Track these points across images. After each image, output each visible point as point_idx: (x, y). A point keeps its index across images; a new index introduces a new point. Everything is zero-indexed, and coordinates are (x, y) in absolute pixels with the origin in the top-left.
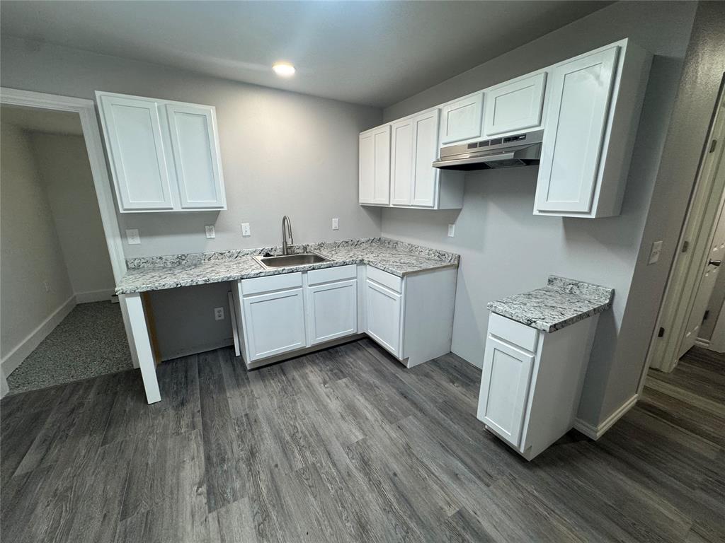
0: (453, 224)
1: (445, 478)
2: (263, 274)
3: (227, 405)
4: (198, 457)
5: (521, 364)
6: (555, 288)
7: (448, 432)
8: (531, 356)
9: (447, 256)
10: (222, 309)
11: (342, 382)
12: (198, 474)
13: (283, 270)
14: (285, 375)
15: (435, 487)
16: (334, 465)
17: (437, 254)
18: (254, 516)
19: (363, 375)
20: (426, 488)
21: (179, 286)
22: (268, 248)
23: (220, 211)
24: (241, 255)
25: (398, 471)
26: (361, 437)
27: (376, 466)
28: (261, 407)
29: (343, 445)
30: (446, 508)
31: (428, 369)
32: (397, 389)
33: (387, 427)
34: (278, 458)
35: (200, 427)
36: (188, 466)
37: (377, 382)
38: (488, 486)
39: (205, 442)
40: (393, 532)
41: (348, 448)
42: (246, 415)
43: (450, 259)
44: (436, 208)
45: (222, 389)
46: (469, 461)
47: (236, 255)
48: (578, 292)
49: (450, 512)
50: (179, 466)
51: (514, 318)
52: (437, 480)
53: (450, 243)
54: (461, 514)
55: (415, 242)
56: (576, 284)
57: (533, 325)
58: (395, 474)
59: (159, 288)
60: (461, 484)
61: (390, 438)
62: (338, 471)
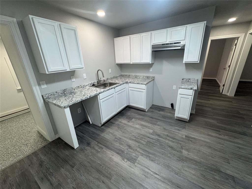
0: (151, 67)
1: (177, 131)
2: (105, 91)
3: (105, 138)
4: (114, 154)
5: (189, 99)
6: (184, 81)
7: (169, 122)
8: (191, 97)
9: (150, 77)
10: (80, 108)
11: (133, 120)
12: (119, 158)
13: (110, 88)
14: (114, 124)
15: (177, 134)
16: (153, 139)
17: (146, 77)
18: (147, 158)
19: (137, 116)
20: (176, 135)
21: (82, 100)
22: (93, 82)
23: (75, 70)
24: (85, 86)
25: (167, 134)
26: (152, 131)
27: (162, 135)
28: (117, 134)
29: (150, 134)
30: (183, 136)
31: (151, 110)
32: (149, 117)
33: (156, 126)
34: (137, 144)
35: (103, 147)
36: (113, 157)
37: (143, 117)
38: (186, 129)
39: (111, 150)
40: (178, 145)
41: (152, 134)
42: (115, 138)
43: (151, 78)
44: (151, 63)
45: (98, 135)
46: (178, 126)
47: (83, 86)
48: (190, 81)
49: (184, 137)
50: (111, 159)
51: (187, 88)
52: (176, 132)
53: (151, 73)
54: (186, 136)
55: (137, 74)
56: (189, 79)
57: (193, 89)
58: (167, 135)
59: (76, 102)
60: (181, 131)
61: (159, 128)
62: (155, 140)
